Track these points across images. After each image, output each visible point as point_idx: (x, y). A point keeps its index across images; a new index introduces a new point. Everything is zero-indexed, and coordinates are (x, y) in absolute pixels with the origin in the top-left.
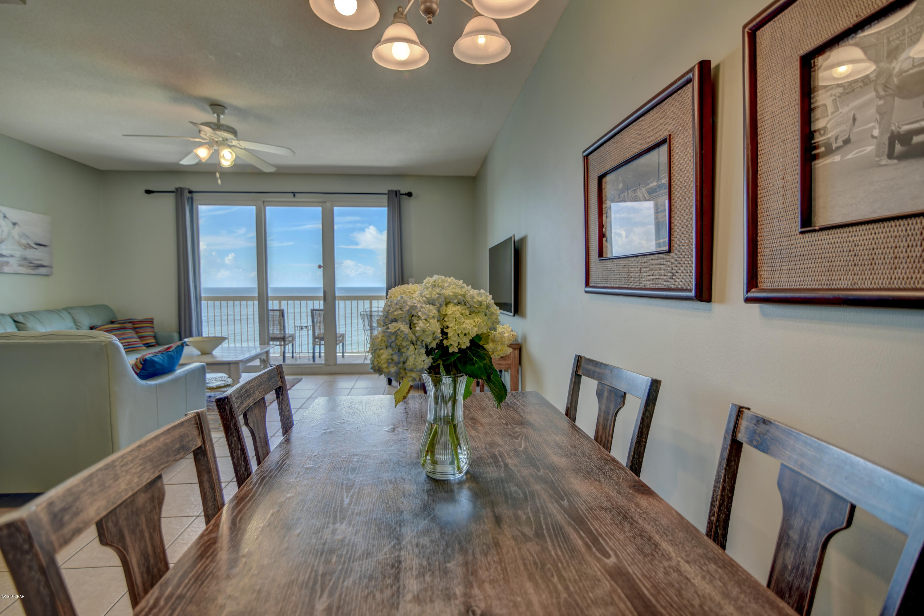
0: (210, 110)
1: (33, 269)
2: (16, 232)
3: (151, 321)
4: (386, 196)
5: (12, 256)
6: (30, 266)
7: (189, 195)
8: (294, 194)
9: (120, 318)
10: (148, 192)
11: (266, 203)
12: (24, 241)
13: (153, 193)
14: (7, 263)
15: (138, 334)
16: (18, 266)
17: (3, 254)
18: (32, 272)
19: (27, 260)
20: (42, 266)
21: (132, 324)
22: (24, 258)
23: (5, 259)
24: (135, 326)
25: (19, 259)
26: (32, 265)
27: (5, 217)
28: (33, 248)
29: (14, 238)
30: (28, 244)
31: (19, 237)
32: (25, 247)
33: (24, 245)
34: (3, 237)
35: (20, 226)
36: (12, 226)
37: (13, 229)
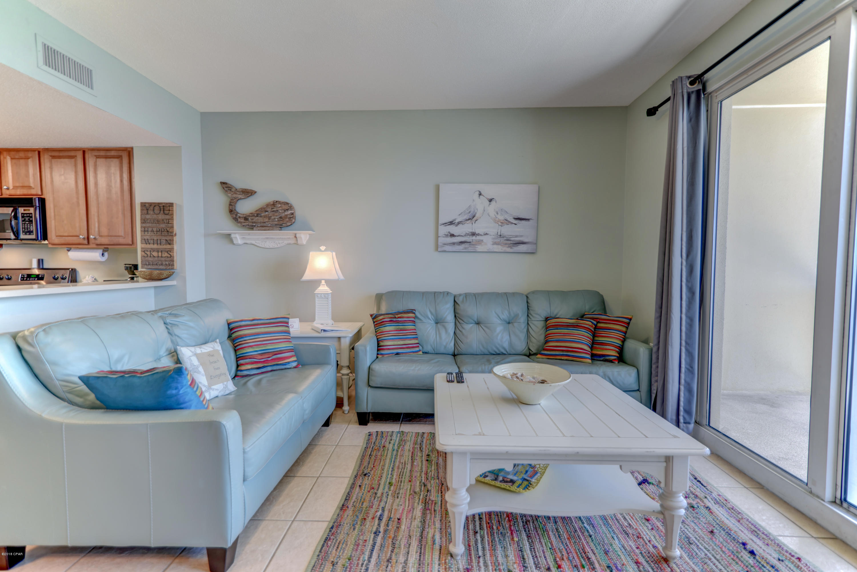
1: (510, 247)
2: (492, 209)
3: (624, 322)
5: (486, 234)
6: (506, 244)
10: (651, 113)
12: (501, 218)
13: (658, 111)
14: (482, 241)
15: (596, 338)
16: (493, 244)
17: (477, 233)
18: (509, 250)
19: (503, 237)
20: (523, 243)
21: (595, 323)
22: (500, 235)
23: (478, 238)
24: (599, 325)
25: (494, 237)
26: (509, 242)
27: (480, 194)
28: (512, 223)
29: (489, 216)
30: (506, 220)
31: (496, 214)
32: (502, 223)
33: (502, 221)
34: (477, 215)
35: (496, 202)
36: (488, 203)
37: (489, 206)
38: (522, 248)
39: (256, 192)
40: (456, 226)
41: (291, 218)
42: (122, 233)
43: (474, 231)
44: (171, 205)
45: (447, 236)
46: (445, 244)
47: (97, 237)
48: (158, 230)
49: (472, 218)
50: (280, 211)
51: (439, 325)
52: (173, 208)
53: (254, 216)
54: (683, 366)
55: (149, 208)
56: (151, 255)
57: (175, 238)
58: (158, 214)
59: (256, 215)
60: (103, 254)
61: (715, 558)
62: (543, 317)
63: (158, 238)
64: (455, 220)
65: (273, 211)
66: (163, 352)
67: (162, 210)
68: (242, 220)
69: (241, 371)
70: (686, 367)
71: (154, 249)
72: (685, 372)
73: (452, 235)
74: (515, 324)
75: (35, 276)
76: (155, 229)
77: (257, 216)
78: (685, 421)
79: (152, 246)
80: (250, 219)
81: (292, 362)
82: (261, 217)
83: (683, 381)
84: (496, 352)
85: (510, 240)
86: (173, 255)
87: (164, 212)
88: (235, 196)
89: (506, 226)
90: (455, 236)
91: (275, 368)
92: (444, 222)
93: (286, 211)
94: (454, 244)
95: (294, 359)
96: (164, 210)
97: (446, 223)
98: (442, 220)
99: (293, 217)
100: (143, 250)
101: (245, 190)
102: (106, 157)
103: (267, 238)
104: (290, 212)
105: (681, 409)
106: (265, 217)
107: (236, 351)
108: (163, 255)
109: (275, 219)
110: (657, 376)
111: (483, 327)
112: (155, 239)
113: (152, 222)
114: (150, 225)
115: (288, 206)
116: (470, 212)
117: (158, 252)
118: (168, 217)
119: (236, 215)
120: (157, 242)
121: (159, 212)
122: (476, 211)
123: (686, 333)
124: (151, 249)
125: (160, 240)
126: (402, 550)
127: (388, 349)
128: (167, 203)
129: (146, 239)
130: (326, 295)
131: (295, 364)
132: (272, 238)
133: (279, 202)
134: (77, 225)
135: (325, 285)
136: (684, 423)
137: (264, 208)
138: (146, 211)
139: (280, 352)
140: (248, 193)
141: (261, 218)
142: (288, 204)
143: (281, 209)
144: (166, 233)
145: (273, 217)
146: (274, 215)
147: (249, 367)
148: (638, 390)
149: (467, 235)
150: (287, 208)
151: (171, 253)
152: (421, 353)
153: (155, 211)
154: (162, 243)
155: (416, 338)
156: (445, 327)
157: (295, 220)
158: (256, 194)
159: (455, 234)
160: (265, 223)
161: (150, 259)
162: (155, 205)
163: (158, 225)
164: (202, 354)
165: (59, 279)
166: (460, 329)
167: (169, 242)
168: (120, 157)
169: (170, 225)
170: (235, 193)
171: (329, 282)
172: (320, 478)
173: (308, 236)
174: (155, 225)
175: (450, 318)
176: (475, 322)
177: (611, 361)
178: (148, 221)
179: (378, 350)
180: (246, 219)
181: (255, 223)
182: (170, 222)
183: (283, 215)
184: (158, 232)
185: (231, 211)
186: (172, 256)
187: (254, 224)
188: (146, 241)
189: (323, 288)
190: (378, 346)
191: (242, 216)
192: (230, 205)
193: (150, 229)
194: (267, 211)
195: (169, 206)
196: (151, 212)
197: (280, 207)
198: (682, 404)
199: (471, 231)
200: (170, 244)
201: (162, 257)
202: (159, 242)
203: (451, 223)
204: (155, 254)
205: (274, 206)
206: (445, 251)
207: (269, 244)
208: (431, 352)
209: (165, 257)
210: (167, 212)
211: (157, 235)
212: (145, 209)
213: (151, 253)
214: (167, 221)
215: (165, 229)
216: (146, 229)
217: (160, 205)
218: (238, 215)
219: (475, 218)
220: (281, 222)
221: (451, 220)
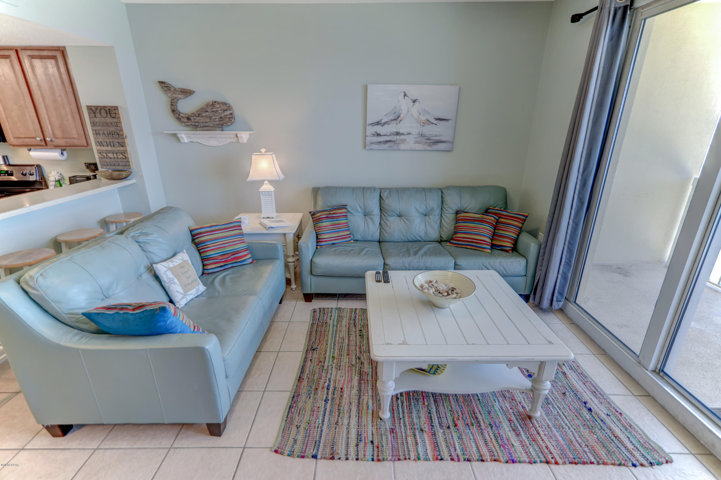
1: (430, 146)
2: (415, 109)
5: (409, 134)
6: (427, 143)
10: (576, 18)
12: (423, 118)
13: (582, 18)
14: (405, 140)
15: (497, 231)
16: (415, 143)
17: (401, 133)
18: (429, 148)
19: (424, 137)
20: (442, 141)
21: (497, 218)
22: (422, 135)
23: (402, 137)
24: (500, 220)
25: (416, 136)
26: (429, 141)
27: (405, 95)
28: (433, 123)
29: (413, 116)
30: (428, 120)
31: (418, 114)
32: (423, 123)
33: (423, 122)
34: (402, 116)
35: (419, 103)
36: (412, 103)
37: (413, 106)
38: (441, 146)
39: (194, 92)
40: (383, 126)
41: (230, 118)
42: (76, 136)
43: (398, 131)
44: (116, 108)
45: (374, 135)
46: (372, 143)
47: (53, 139)
48: (109, 133)
49: (397, 118)
50: (220, 111)
51: (367, 217)
52: (118, 112)
53: (195, 116)
54: (563, 260)
55: (96, 111)
56: (108, 157)
57: (126, 140)
58: (106, 117)
59: (197, 115)
60: (62, 153)
61: (564, 414)
62: (455, 211)
63: (110, 141)
64: (381, 120)
65: (213, 111)
66: (142, 269)
67: (108, 113)
68: (186, 120)
69: (207, 269)
70: (565, 261)
71: (109, 150)
72: (564, 264)
73: (379, 135)
74: (431, 217)
75: (5, 172)
76: (106, 132)
77: (199, 116)
78: (558, 300)
79: (106, 148)
80: (192, 119)
81: (248, 258)
82: (202, 117)
83: (561, 272)
84: (414, 240)
85: (430, 140)
86: (128, 156)
87: (111, 116)
88: (174, 95)
89: (427, 126)
90: (382, 136)
91: (234, 265)
92: (371, 123)
93: (225, 111)
94: (380, 143)
95: (249, 256)
96: (110, 114)
97: (373, 124)
98: (369, 121)
99: (232, 118)
100: (100, 152)
101: (184, 89)
102: (41, 57)
103: (211, 137)
104: (228, 112)
105: (556, 291)
106: (206, 117)
107: (200, 253)
108: (119, 157)
109: (215, 119)
110: (542, 266)
111: (403, 219)
112: (108, 141)
113: (102, 125)
114: (100, 128)
115: (227, 106)
116: (395, 113)
117: (113, 154)
118: (115, 120)
119: (179, 115)
120: (110, 144)
121: (106, 115)
122: (401, 111)
123: (570, 235)
124: (107, 151)
125: (113, 142)
126: (345, 415)
127: (326, 241)
128: (111, 107)
129: (99, 141)
130: (268, 193)
131: (250, 261)
132: (215, 137)
133: (217, 102)
134: (31, 127)
135: (268, 184)
136: (557, 301)
137: (204, 109)
138: (94, 114)
139: (237, 252)
140: (187, 93)
141: (202, 118)
142: (226, 104)
143: (220, 109)
144: (117, 136)
145: (213, 118)
146: (214, 116)
147: (213, 266)
148: (525, 275)
149: (392, 134)
150: (226, 109)
151: (125, 155)
152: (352, 241)
153: (102, 114)
154: (115, 145)
155: (348, 230)
156: (372, 219)
157: (234, 119)
158: (194, 93)
159: (381, 134)
160: (206, 123)
162: (100, 108)
163: (107, 128)
164: (175, 267)
165: (28, 175)
166: (385, 221)
167: (122, 144)
168: (54, 57)
169: (119, 128)
170: (174, 93)
171: (271, 182)
172: (280, 353)
173: (248, 135)
174: (105, 128)
175: (376, 211)
176: (398, 215)
177: (507, 251)
178: (98, 124)
179: (317, 242)
180: (189, 119)
181: (197, 122)
182: (118, 126)
183: (223, 115)
184: (109, 135)
185: (173, 111)
187: (197, 124)
188: (100, 143)
189: (267, 187)
190: (317, 239)
191: (184, 116)
192: (171, 105)
193: (101, 132)
194: (207, 112)
195: (115, 109)
196: (98, 115)
197: (219, 107)
198: (557, 288)
199: (395, 130)
200: (123, 146)
201: (118, 158)
202: (112, 144)
203: (378, 123)
204: (111, 155)
205: (214, 107)
206: (372, 149)
207: (213, 143)
208: (360, 240)
209: (121, 158)
210: (113, 115)
211: (109, 137)
212: (92, 112)
213: (107, 154)
214: (116, 124)
215: (115, 132)
216: (98, 132)
217: (106, 109)
218: (181, 115)
219: (399, 119)
220: (222, 122)
221: (378, 120)
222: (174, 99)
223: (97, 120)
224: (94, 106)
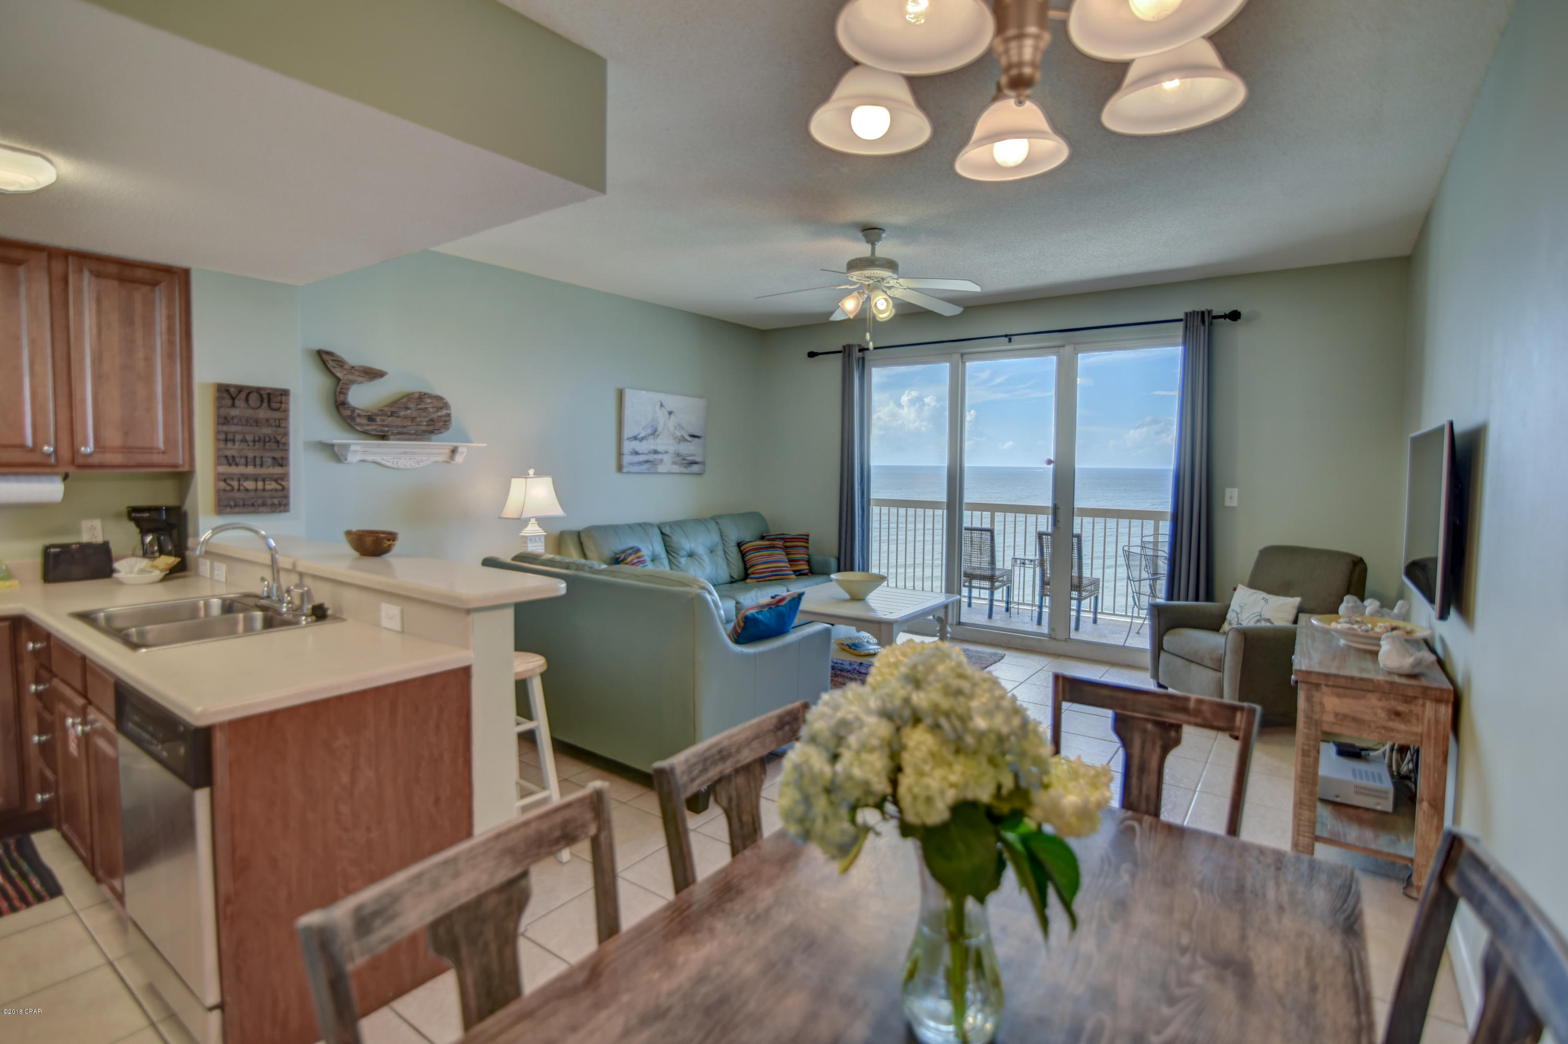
0: (863, 238)
1: (686, 467)
2: (672, 423)
3: (805, 538)
4: (1181, 324)
5: (666, 452)
6: (682, 464)
7: (860, 354)
8: (1009, 337)
9: (774, 531)
10: (812, 355)
11: (965, 357)
12: (678, 434)
14: (661, 460)
15: (790, 556)
16: (671, 465)
17: (657, 451)
18: (685, 470)
19: (680, 456)
20: (695, 463)
21: (783, 542)
22: (678, 454)
23: (660, 456)
24: (786, 544)
25: (672, 456)
26: (684, 462)
27: (662, 405)
28: (687, 441)
29: (669, 432)
30: (682, 437)
31: (674, 429)
32: (679, 440)
33: (679, 438)
34: (659, 430)
35: (675, 416)
36: (668, 416)
37: (669, 419)
38: (695, 468)
39: (385, 374)
40: (641, 442)
41: (445, 421)
42: (162, 445)
43: (656, 448)
44: (285, 393)
45: (631, 453)
46: (628, 464)
48: (257, 438)
49: (654, 433)
50: (431, 410)
52: (287, 400)
53: (384, 414)
55: (238, 395)
56: (242, 488)
57: (288, 454)
58: (257, 409)
59: (389, 413)
62: (736, 543)
63: (255, 455)
64: (639, 434)
65: (420, 409)
67: (265, 401)
68: (364, 421)
71: (249, 474)
73: (637, 453)
74: (717, 553)
76: (249, 438)
77: (391, 415)
79: (241, 470)
80: (377, 420)
82: (398, 417)
85: (686, 460)
86: (288, 485)
87: (269, 406)
88: (348, 377)
89: (682, 444)
90: (640, 454)
92: (629, 436)
93: (440, 410)
94: (638, 464)
96: (269, 401)
97: (629, 440)
98: (626, 435)
99: (447, 421)
100: (224, 477)
101: (371, 369)
102: (122, 279)
103: (405, 453)
104: (444, 412)
106: (405, 417)
108: (268, 487)
109: (422, 421)
112: (250, 456)
113: (244, 423)
114: (239, 428)
115: (441, 403)
116: (652, 426)
117: (256, 482)
118: (277, 415)
119: (349, 412)
120: (255, 462)
121: (258, 404)
122: (658, 425)
124: (242, 475)
125: (262, 457)
128: (275, 390)
129: (228, 455)
130: (538, 538)
132: (413, 453)
133: (428, 394)
135: (536, 525)
137: (405, 403)
138: (229, 401)
140: (373, 374)
141: (398, 419)
142: (439, 398)
143: (431, 406)
144: (274, 446)
145: (418, 419)
146: (420, 416)
149: (649, 453)
150: (440, 406)
151: (283, 483)
153: (250, 403)
154: (263, 464)
157: (451, 424)
159: (640, 452)
160: (405, 427)
161: (238, 495)
162: (250, 391)
163: (256, 429)
167: (279, 462)
168: (157, 284)
169: (280, 430)
170: (351, 372)
171: (541, 521)
174: (249, 429)
176: (688, 555)
177: (806, 574)
178: (235, 421)
180: (371, 419)
181: (387, 426)
182: (281, 426)
183: (435, 416)
184: (256, 444)
185: (337, 405)
186: (286, 486)
187: (386, 429)
188: (229, 460)
189: (534, 529)
191: (363, 414)
192: (336, 392)
193: (238, 437)
194: (407, 408)
195: (281, 395)
196: (240, 403)
197: (431, 403)
199: (653, 448)
200: (281, 467)
201: (264, 490)
202: (258, 461)
203: (635, 438)
204: (250, 485)
205: (422, 401)
206: (627, 473)
207: (404, 463)
209: (272, 490)
210: (274, 405)
211: (254, 448)
212: (228, 397)
213: (241, 482)
214: (277, 422)
215: (272, 437)
216: (230, 436)
217: (262, 392)
218: (357, 411)
219: (657, 434)
220: (431, 428)
221: (635, 434)
222: (348, 382)
223: (234, 412)
224: (236, 387)
